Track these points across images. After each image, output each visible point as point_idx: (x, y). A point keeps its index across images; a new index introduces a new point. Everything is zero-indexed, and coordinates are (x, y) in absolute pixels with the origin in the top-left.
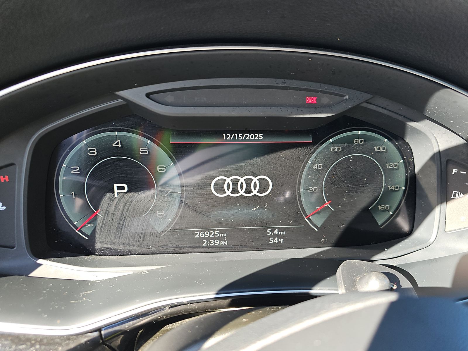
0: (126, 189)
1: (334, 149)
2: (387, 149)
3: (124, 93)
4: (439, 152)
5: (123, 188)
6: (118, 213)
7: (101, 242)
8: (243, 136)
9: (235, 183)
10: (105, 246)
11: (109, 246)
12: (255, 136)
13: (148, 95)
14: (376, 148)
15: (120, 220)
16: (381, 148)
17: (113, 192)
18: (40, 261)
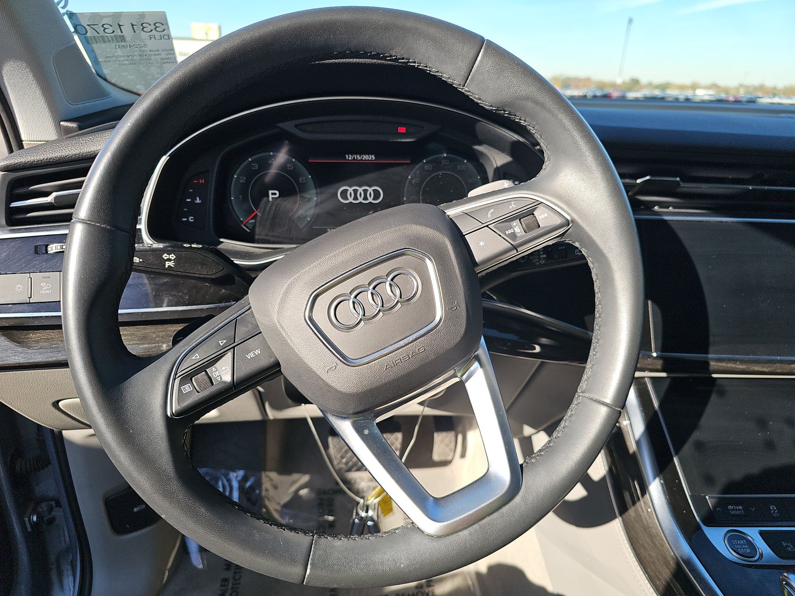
0: (277, 195)
1: (426, 167)
2: (467, 169)
3: (281, 125)
4: (497, 167)
5: (275, 194)
6: (272, 212)
7: (259, 235)
8: (360, 156)
9: (355, 191)
10: (262, 237)
11: (265, 238)
12: (369, 157)
13: (296, 126)
14: (459, 167)
15: (273, 218)
16: (463, 167)
17: (268, 196)
18: (221, 240)
